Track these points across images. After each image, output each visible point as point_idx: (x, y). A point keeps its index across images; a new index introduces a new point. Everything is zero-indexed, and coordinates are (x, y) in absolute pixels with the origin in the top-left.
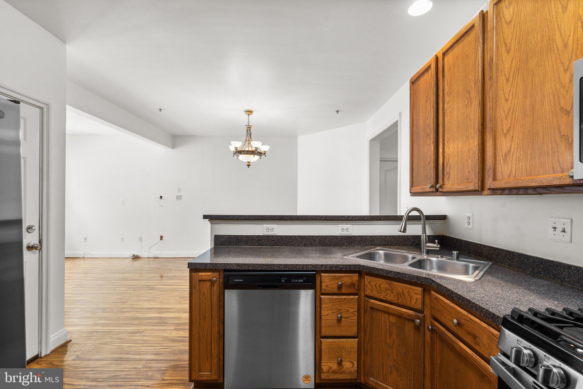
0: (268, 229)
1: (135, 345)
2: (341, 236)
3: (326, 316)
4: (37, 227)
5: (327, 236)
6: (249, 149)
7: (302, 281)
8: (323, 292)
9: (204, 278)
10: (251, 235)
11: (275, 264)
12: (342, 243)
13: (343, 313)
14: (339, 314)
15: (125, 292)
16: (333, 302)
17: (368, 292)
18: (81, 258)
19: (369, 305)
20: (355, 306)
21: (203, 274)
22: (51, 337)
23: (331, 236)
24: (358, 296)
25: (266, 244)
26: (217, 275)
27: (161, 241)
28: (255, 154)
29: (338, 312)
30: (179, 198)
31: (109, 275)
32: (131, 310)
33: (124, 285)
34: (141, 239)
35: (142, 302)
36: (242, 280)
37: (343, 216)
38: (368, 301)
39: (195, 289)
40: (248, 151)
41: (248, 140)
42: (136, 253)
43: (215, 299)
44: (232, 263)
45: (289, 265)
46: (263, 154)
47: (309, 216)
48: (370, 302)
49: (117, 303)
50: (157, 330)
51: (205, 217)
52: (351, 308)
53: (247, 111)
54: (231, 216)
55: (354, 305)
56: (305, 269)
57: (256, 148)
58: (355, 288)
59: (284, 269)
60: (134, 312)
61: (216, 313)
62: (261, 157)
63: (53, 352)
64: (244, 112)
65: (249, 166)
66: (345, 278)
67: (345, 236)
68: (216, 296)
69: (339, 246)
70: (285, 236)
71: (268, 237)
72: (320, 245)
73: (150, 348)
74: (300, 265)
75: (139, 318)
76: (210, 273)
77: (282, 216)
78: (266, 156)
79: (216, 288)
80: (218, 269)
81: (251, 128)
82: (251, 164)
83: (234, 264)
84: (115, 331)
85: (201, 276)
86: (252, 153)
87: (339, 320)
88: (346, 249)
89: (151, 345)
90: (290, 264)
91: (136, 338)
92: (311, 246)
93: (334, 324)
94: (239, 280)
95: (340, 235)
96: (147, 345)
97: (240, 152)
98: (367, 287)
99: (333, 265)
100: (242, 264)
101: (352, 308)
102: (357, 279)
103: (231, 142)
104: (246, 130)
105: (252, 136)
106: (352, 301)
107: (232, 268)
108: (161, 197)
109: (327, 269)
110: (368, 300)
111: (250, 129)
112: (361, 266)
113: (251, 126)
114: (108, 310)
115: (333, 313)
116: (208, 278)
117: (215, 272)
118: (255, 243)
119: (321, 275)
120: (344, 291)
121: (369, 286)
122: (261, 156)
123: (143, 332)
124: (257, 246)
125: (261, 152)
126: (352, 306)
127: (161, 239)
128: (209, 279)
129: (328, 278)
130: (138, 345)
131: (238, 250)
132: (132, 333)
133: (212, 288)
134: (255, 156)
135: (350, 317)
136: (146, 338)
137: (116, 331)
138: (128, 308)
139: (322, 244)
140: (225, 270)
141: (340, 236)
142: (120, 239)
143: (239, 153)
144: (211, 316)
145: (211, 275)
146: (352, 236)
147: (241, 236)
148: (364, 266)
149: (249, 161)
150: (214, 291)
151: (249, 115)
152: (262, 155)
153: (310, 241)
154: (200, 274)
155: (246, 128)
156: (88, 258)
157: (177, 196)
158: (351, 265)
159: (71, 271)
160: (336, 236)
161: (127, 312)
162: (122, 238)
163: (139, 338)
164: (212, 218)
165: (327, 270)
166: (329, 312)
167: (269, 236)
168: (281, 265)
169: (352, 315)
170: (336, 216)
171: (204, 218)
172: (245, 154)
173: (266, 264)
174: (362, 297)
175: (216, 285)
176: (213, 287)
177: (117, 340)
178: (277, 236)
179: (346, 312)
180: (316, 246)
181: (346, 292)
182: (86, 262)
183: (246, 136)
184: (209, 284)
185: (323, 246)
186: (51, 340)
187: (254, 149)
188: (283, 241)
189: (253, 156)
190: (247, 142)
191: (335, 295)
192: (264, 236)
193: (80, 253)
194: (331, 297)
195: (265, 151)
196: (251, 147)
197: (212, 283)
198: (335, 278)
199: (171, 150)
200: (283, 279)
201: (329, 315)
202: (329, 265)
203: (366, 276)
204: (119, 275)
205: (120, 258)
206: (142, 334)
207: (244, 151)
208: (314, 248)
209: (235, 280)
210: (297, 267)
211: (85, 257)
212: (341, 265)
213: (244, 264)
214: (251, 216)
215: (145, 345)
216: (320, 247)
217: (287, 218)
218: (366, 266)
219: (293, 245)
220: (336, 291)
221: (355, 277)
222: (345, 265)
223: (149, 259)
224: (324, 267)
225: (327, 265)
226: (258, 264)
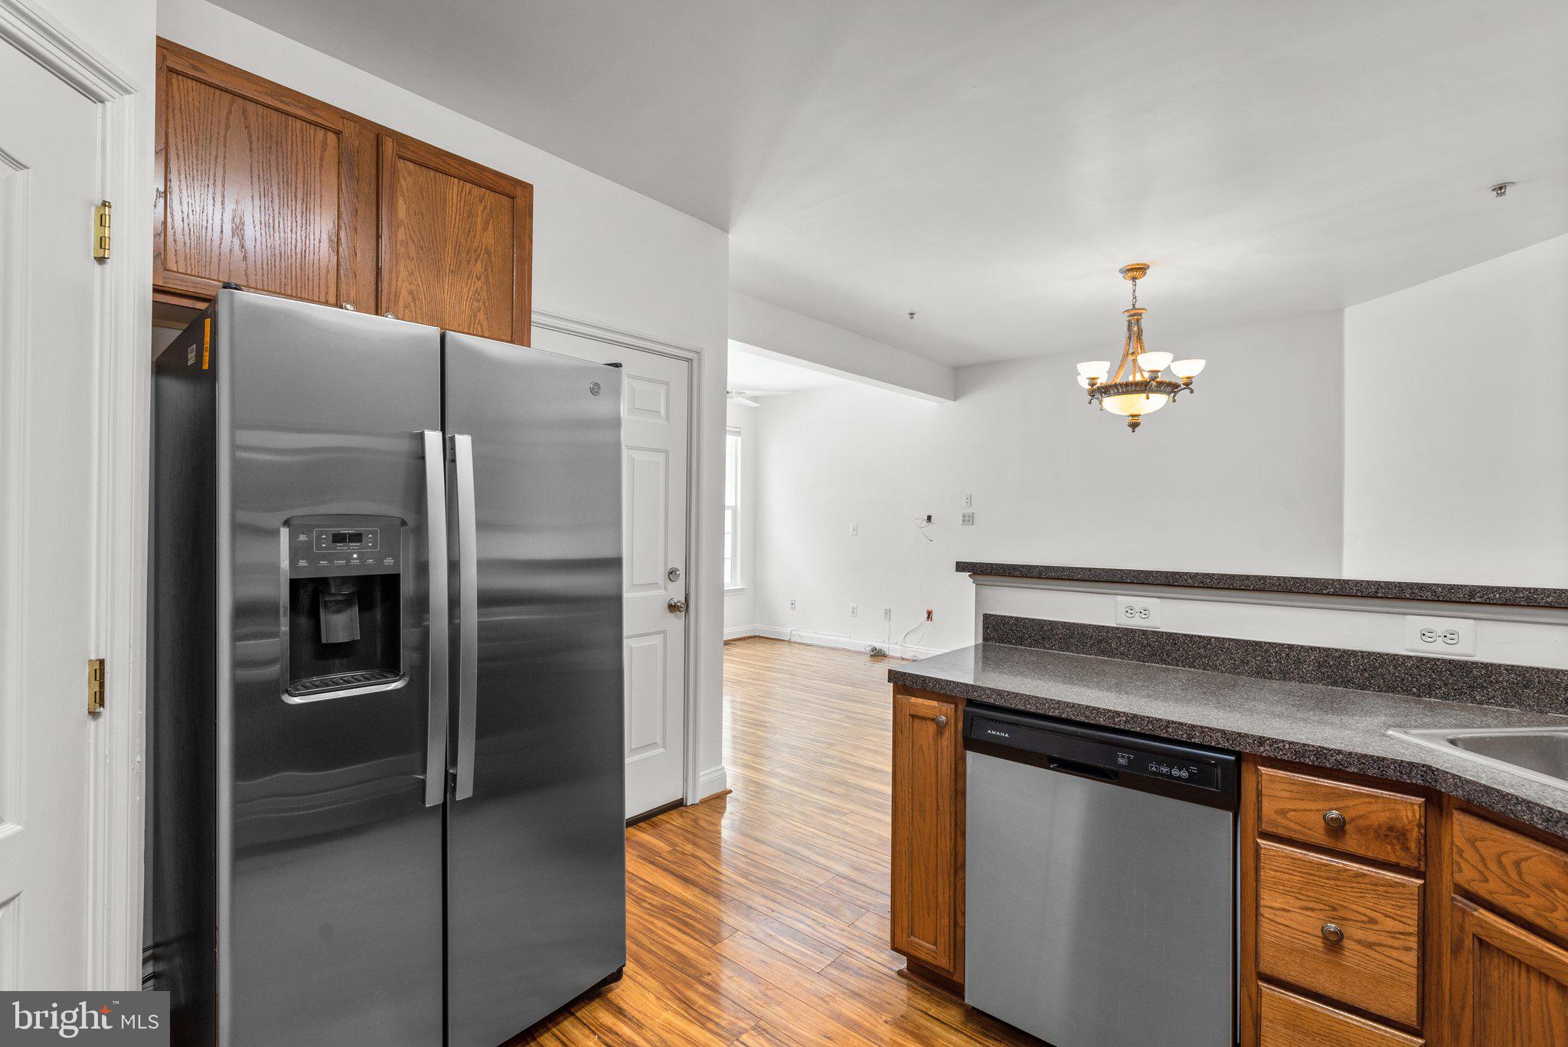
0: (1130, 610)
1: (825, 836)
2: (1417, 657)
3: (1277, 912)
4: (681, 572)
5: (1354, 653)
6: (1134, 377)
7: (1184, 774)
8: (1265, 827)
9: (922, 712)
10: (1077, 624)
11: (1098, 709)
12: (1424, 685)
13: (1351, 922)
14: (1333, 919)
15: (839, 723)
16: (1306, 873)
17: (1467, 876)
18: (787, 641)
19: (1471, 929)
20: (1403, 914)
21: (920, 701)
22: (701, 774)
23: (1370, 654)
24: (1422, 882)
25: (1122, 654)
26: (949, 710)
27: (929, 622)
28: (1152, 391)
29: (1330, 914)
30: (968, 519)
31: (822, 683)
32: (839, 763)
33: (842, 710)
34: (888, 613)
35: (862, 751)
36: (1007, 735)
37: (1422, 587)
38: (1464, 912)
39: (902, 733)
40: (1127, 385)
41: (1131, 351)
42: (878, 645)
43: (946, 769)
44: (987, 686)
45: (1143, 718)
46: (1183, 386)
47: (1271, 578)
48: (1472, 915)
49: (818, 741)
50: (874, 818)
51: (961, 567)
52: (1386, 916)
53: (1129, 270)
54: (1022, 566)
55: (1402, 907)
56: (1196, 740)
57: (1152, 372)
58: (1406, 849)
59: (1128, 727)
60: (842, 768)
61: (947, 803)
62: (1174, 396)
63: (704, 802)
64: (1121, 275)
65: (1134, 426)
66: (1361, 800)
67: (1438, 660)
68: (948, 761)
69: (1408, 692)
70: (1185, 635)
71: (1129, 633)
72: (1320, 680)
73: (847, 851)
74: (1181, 724)
75: (847, 784)
76: (934, 703)
77: (1174, 573)
78: (1192, 391)
79: (947, 741)
80: (951, 697)
81: (1140, 315)
82: (1140, 420)
83: (989, 689)
84: (799, 795)
85: (915, 705)
86: (1142, 387)
87: (1334, 943)
88: (1432, 708)
89: (853, 846)
90: (1147, 717)
91: (830, 822)
92: (1284, 679)
93: (1311, 949)
94: (998, 733)
95: (1412, 654)
96: (847, 843)
97: (1106, 390)
98: (1461, 856)
99: (1304, 745)
100: (1009, 692)
101: (1394, 919)
102: (1414, 815)
103: (1079, 365)
104: (1126, 324)
105: (1144, 337)
106: (1391, 890)
107: (984, 699)
108: (929, 518)
109: (1280, 755)
110: (1469, 906)
111: (1138, 320)
112: (1433, 772)
113: (1140, 311)
114: (800, 752)
115: (1307, 909)
116: (929, 714)
117: (947, 702)
118: (1091, 646)
119: (1257, 770)
120: (1351, 844)
121: (1469, 853)
122: (1176, 393)
123: (845, 814)
124: (1096, 654)
125: (1174, 381)
126: (1393, 911)
127: (928, 618)
128: (932, 716)
129: (1286, 786)
130: (830, 837)
131: (1033, 658)
132: (825, 810)
133: (939, 741)
134: (1150, 395)
135: (1381, 945)
136: (847, 829)
137: (802, 797)
138: (833, 758)
139: (1329, 677)
140: (970, 703)
141: (1411, 657)
142: (851, 610)
143: (1101, 393)
144: (938, 809)
145: (935, 707)
146: (1473, 663)
147: (1051, 622)
148: (1447, 773)
149: (1135, 413)
150: (942, 749)
151: (1134, 279)
152: (1180, 390)
153: (1278, 661)
154: (913, 700)
155: (1125, 318)
156: (796, 643)
157: (964, 516)
158: (1384, 759)
159: (766, 665)
160: (1394, 658)
161: (831, 764)
162: (853, 609)
163: (837, 824)
164: (979, 571)
165: (1282, 760)
166: (1292, 901)
167: (1131, 629)
168: (1118, 714)
169: (1390, 941)
170: (1391, 583)
171: (957, 570)
172: (1119, 393)
173: (1074, 705)
174: (1444, 890)
175: (947, 735)
176: (941, 737)
177: (797, 816)
178: (1160, 632)
179: (1363, 922)
180: (1302, 679)
181: (1363, 852)
182: (794, 652)
183: (1124, 339)
184: (932, 728)
185: (1335, 683)
186: (701, 779)
187: (1147, 376)
188: (1179, 650)
189: (1144, 396)
190: (1131, 358)
191: (1313, 851)
192: (1117, 628)
193: (785, 632)
194: (1298, 852)
195: (1188, 378)
196: (1141, 371)
197: (941, 728)
198: (1315, 793)
199: (951, 403)
200: (1123, 757)
201: (1289, 911)
202: (1290, 743)
203: (1457, 816)
204: (837, 686)
205: (849, 651)
206: (843, 818)
207: (1116, 385)
208: (1293, 685)
209: (989, 732)
210: (1170, 730)
211: (792, 640)
212: (1340, 752)
213: (1013, 693)
214: (1077, 568)
215: (842, 842)
216: (1320, 686)
217: (1190, 581)
218: (1454, 776)
219: (1215, 668)
220: (1320, 837)
221: (1409, 809)
222: (1356, 754)
223: (903, 662)
224: (1267, 748)
225: (1283, 741)
226: (1051, 700)
